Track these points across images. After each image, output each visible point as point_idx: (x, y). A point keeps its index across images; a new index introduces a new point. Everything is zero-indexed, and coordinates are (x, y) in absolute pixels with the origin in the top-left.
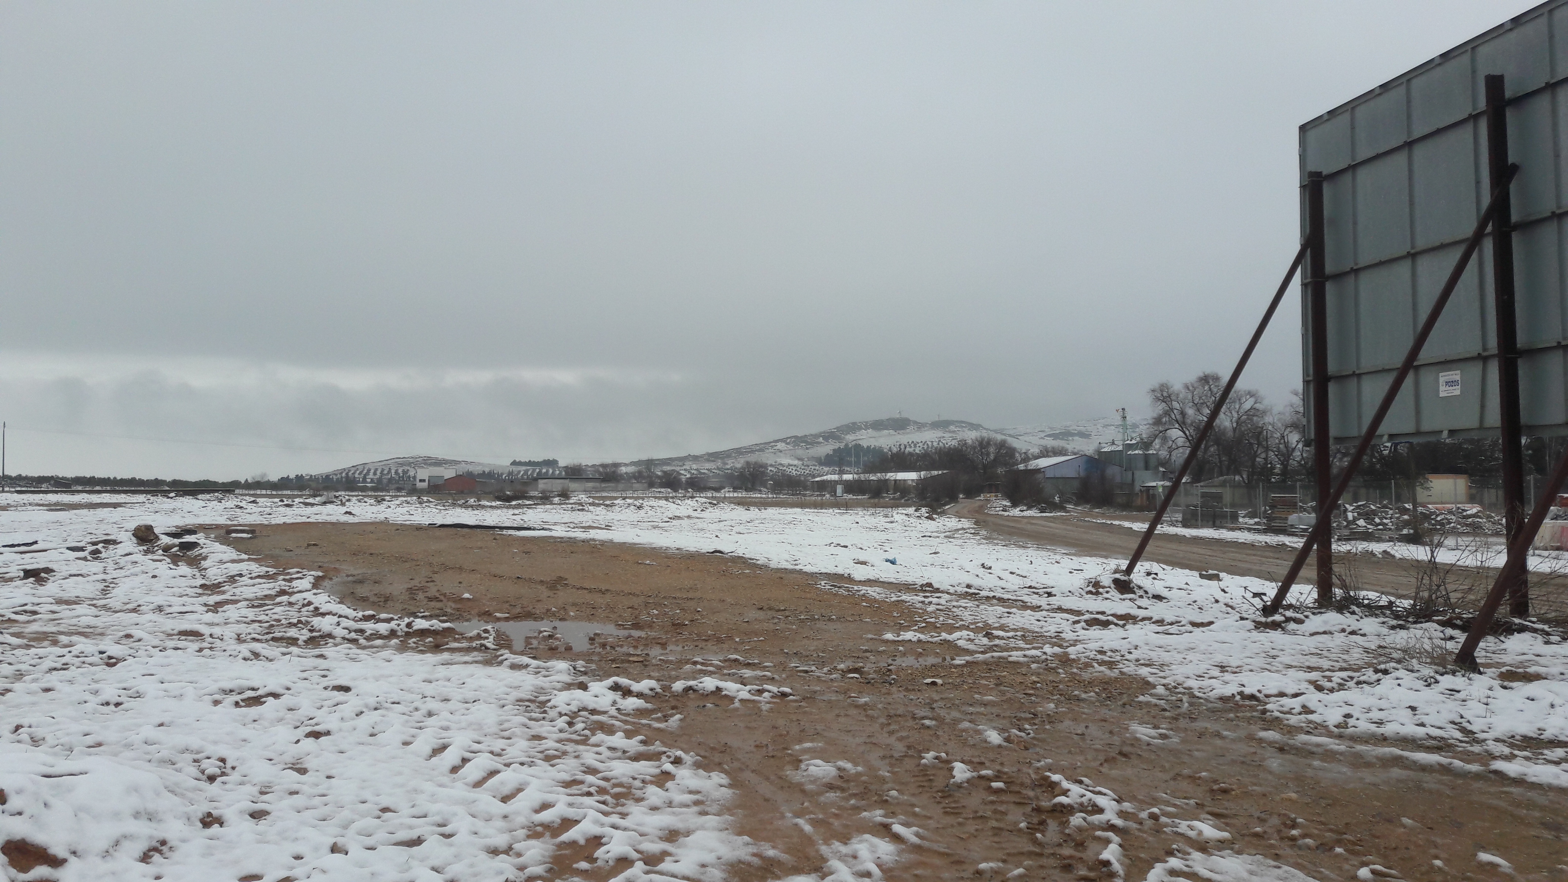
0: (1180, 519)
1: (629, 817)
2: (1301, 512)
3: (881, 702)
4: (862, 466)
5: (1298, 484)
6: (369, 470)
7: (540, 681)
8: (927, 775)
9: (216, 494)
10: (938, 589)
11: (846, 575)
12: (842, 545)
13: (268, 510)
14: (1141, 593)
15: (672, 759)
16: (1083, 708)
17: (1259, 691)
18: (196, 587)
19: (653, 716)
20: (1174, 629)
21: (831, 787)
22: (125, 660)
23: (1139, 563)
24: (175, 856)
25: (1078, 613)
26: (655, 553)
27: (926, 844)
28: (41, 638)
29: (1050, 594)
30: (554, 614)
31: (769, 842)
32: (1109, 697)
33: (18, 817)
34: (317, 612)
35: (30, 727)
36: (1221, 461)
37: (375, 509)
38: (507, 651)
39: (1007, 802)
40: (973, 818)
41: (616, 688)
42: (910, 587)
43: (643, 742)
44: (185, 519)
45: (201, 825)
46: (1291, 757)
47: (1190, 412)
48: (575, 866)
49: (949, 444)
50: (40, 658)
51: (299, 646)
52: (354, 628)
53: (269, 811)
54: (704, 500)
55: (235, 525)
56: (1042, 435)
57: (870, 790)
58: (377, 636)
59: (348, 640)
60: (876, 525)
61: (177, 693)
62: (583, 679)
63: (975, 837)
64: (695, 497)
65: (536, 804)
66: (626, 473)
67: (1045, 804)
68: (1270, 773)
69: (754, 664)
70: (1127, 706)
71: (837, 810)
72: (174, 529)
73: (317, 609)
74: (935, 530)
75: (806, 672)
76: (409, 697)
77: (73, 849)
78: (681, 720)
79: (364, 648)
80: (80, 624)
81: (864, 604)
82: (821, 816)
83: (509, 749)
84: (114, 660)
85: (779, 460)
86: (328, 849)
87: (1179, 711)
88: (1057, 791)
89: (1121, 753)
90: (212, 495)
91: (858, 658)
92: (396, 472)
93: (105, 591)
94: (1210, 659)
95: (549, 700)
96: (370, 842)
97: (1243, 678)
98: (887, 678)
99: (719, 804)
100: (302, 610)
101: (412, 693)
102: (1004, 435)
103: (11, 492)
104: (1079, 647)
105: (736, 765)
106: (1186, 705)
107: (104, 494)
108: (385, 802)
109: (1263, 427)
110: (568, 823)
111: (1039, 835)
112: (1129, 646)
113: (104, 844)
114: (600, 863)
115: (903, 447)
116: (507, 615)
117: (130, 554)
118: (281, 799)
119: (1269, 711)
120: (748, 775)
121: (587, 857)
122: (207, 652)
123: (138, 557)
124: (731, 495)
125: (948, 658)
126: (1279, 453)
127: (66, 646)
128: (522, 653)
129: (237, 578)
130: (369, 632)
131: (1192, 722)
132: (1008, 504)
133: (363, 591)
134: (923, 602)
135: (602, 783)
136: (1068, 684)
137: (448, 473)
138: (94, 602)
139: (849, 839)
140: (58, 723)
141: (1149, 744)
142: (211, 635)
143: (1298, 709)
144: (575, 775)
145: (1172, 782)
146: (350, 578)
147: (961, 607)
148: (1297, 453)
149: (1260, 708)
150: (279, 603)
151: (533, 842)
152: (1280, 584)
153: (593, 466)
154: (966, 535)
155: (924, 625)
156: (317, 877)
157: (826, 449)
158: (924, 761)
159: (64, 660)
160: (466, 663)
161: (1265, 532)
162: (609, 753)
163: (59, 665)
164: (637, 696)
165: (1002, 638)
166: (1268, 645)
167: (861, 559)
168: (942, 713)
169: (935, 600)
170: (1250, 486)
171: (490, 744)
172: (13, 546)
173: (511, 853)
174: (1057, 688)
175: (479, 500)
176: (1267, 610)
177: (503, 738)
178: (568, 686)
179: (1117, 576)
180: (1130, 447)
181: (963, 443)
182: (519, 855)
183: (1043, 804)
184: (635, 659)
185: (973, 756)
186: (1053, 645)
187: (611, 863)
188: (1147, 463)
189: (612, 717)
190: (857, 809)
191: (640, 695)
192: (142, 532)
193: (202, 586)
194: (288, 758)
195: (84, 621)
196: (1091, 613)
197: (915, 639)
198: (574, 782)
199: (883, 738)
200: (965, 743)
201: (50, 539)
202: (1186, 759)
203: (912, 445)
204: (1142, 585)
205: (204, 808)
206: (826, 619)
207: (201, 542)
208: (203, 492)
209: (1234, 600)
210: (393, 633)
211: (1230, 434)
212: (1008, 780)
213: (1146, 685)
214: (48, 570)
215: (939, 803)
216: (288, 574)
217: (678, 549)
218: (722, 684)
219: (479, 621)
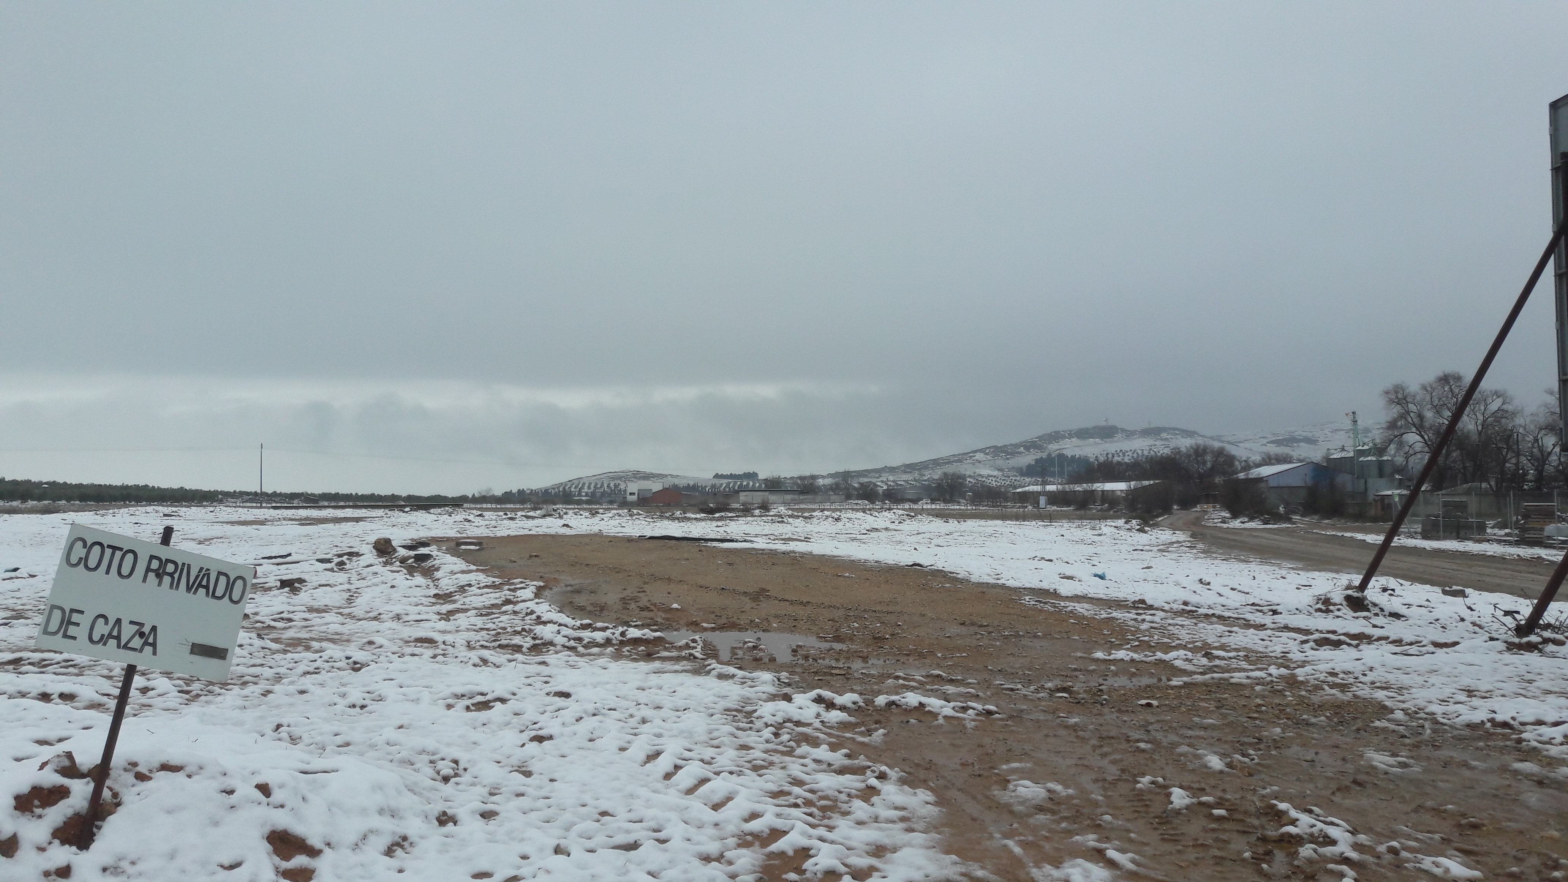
0: (1419, 530)
1: (836, 830)
2: (1560, 522)
3: (1092, 723)
4: (1066, 477)
5: (1555, 492)
6: (584, 484)
7: (747, 692)
8: (1142, 800)
9: (447, 508)
10: (1152, 606)
11: (1051, 590)
12: (1047, 558)
13: (493, 523)
14: (1377, 610)
15: (876, 774)
16: (1313, 733)
17: (1513, 718)
18: (430, 596)
19: (857, 730)
20: (1413, 649)
21: (1040, 809)
22: (368, 665)
23: (1374, 578)
24: (415, 851)
25: (1307, 632)
26: (853, 565)
27: (1142, 870)
28: (296, 643)
29: (1275, 612)
30: (757, 626)
31: (978, 862)
32: (1341, 722)
33: (280, 809)
34: (539, 621)
35: (288, 726)
36: (1465, 468)
37: (590, 521)
38: (714, 661)
39: (1231, 831)
40: (1194, 846)
41: (819, 700)
42: (1121, 603)
43: (848, 756)
44: (419, 533)
45: (437, 823)
46: (1551, 791)
47: (1429, 414)
48: (784, 876)
49: (1161, 452)
50: (296, 662)
51: (524, 654)
52: (573, 636)
53: (498, 812)
54: (901, 512)
55: (464, 538)
56: (1265, 441)
57: (1082, 814)
58: (593, 644)
59: (567, 647)
60: (1082, 538)
61: (414, 697)
62: (787, 690)
63: (1195, 865)
64: (892, 509)
65: (746, 814)
66: (824, 485)
67: (1271, 833)
68: (1528, 808)
69: (957, 680)
70: (1362, 732)
71: (1048, 832)
72: (410, 541)
73: (539, 617)
74: (1147, 543)
75: (1012, 690)
76: (624, 703)
77: (327, 840)
78: (884, 735)
79: (582, 655)
80: (329, 631)
81: (1072, 621)
82: (1031, 838)
83: (718, 758)
84: (358, 666)
85: (978, 471)
86: (552, 851)
87: (1420, 738)
88: (1284, 820)
89: (1355, 782)
90: (443, 509)
91: (1067, 676)
92: (608, 486)
93: (350, 601)
94: (1455, 682)
95: (755, 711)
96: (590, 844)
97: (1494, 703)
98: (1098, 699)
99: (925, 822)
100: (527, 618)
101: (627, 700)
102: (1222, 442)
103: (269, 508)
104: (1308, 669)
105: (941, 782)
106: (1428, 731)
107: (347, 510)
108: (604, 806)
109: (1512, 430)
110: (776, 834)
111: (1265, 866)
112: (1363, 668)
113: (353, 838)
114: (808, 875)
115: (1110, 456)
116: (713, 625)
117: (372, 566)
118: (508, 800)
119: (1525, 740)
120: (953, 793)
121: (796, 868)
122: (440, 658)
123: (378, 568)
124: (929, 507)
125: (1164, 679)
126: (1532, 458)
127: (317, 652)
128: (728, 664)
129: (466, 588)
130: (586, 640)
131: (1435, 750)
132: (1228, 515)
133: (581, 600)
134: (1136, 620)
135: (809, 795)
136: (1297, 708)
137: (656, 486)
138: (341, 610)
139: (1061, 863)
140: (312, 724)
141: (1386, 773)
142: (444, 643)
143: (1560, 739)
144: (781, 786)
145: (1413, 815)
146: (569, 588)
147: (1177, 625)
148: (1554, 458)
149: (1514, 736)
150: (505, 613)
151: (744, 851)
152: (1536, 601)
153: (792, 478)
154: (1182, 548)
155: (1137, 643)
156: (542, 877)
157: (1028, 459)
158: (1139, 786)
159: (316, 665)
160: (676, 671)
161: (1517, 543)
162: (813, 766)
163: (311, 669)
164: (840, 709)
165: (1223, 659)
166: (1522, 669)
167: (1068, 574)
168: (1159, 736)
169: (1148, 618)
170: (1499, 494)
171: (700, 752)
172: (270, 558)
173: (722, 861)
174: (1284, 712)
175: (684, 513)
176: (1521, 630)
177: (713, 747)
178: (773, 698)
179: (1350, 592)
180: (1362, 453)
181: (1177, 451)
182: (730, 863)
183: (1269, 833)
184: (837, 672)
185: (1192, 782)
186: (1280, 666)
187: (819, 875)
188: (1382, 470)
189: (816, 729)
190: (1070, 833)
191: (843, 708)
192: (382, 545)
193: (436, 596)
194: (515, 761)
195: (333, 628)
196: (1321, 632)
197: (1127, 658)
198: (781, 793)
199: (1095, 761)
200: (1183, 768)
201: (302, 551)
202: (1429, 789)
203: (1121, 454)
204: (1377, 602)
205: (438, 807)
206: (1031, 635)
207: (434, 553)
208: (434, 506)
209: (1482, 618)
210: (608, 642)
211: (1475, 437)
212: (1230, 808)
213: (1383, 710)
214: (301, 581)
215: (1156, 829)
216: (513, 584)
217: (876, 562)
218: (924, 700)
219: (687, 630)
